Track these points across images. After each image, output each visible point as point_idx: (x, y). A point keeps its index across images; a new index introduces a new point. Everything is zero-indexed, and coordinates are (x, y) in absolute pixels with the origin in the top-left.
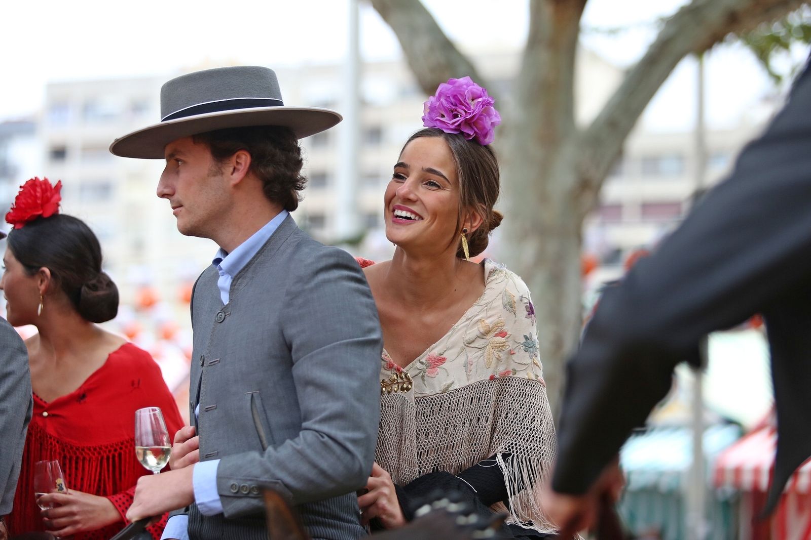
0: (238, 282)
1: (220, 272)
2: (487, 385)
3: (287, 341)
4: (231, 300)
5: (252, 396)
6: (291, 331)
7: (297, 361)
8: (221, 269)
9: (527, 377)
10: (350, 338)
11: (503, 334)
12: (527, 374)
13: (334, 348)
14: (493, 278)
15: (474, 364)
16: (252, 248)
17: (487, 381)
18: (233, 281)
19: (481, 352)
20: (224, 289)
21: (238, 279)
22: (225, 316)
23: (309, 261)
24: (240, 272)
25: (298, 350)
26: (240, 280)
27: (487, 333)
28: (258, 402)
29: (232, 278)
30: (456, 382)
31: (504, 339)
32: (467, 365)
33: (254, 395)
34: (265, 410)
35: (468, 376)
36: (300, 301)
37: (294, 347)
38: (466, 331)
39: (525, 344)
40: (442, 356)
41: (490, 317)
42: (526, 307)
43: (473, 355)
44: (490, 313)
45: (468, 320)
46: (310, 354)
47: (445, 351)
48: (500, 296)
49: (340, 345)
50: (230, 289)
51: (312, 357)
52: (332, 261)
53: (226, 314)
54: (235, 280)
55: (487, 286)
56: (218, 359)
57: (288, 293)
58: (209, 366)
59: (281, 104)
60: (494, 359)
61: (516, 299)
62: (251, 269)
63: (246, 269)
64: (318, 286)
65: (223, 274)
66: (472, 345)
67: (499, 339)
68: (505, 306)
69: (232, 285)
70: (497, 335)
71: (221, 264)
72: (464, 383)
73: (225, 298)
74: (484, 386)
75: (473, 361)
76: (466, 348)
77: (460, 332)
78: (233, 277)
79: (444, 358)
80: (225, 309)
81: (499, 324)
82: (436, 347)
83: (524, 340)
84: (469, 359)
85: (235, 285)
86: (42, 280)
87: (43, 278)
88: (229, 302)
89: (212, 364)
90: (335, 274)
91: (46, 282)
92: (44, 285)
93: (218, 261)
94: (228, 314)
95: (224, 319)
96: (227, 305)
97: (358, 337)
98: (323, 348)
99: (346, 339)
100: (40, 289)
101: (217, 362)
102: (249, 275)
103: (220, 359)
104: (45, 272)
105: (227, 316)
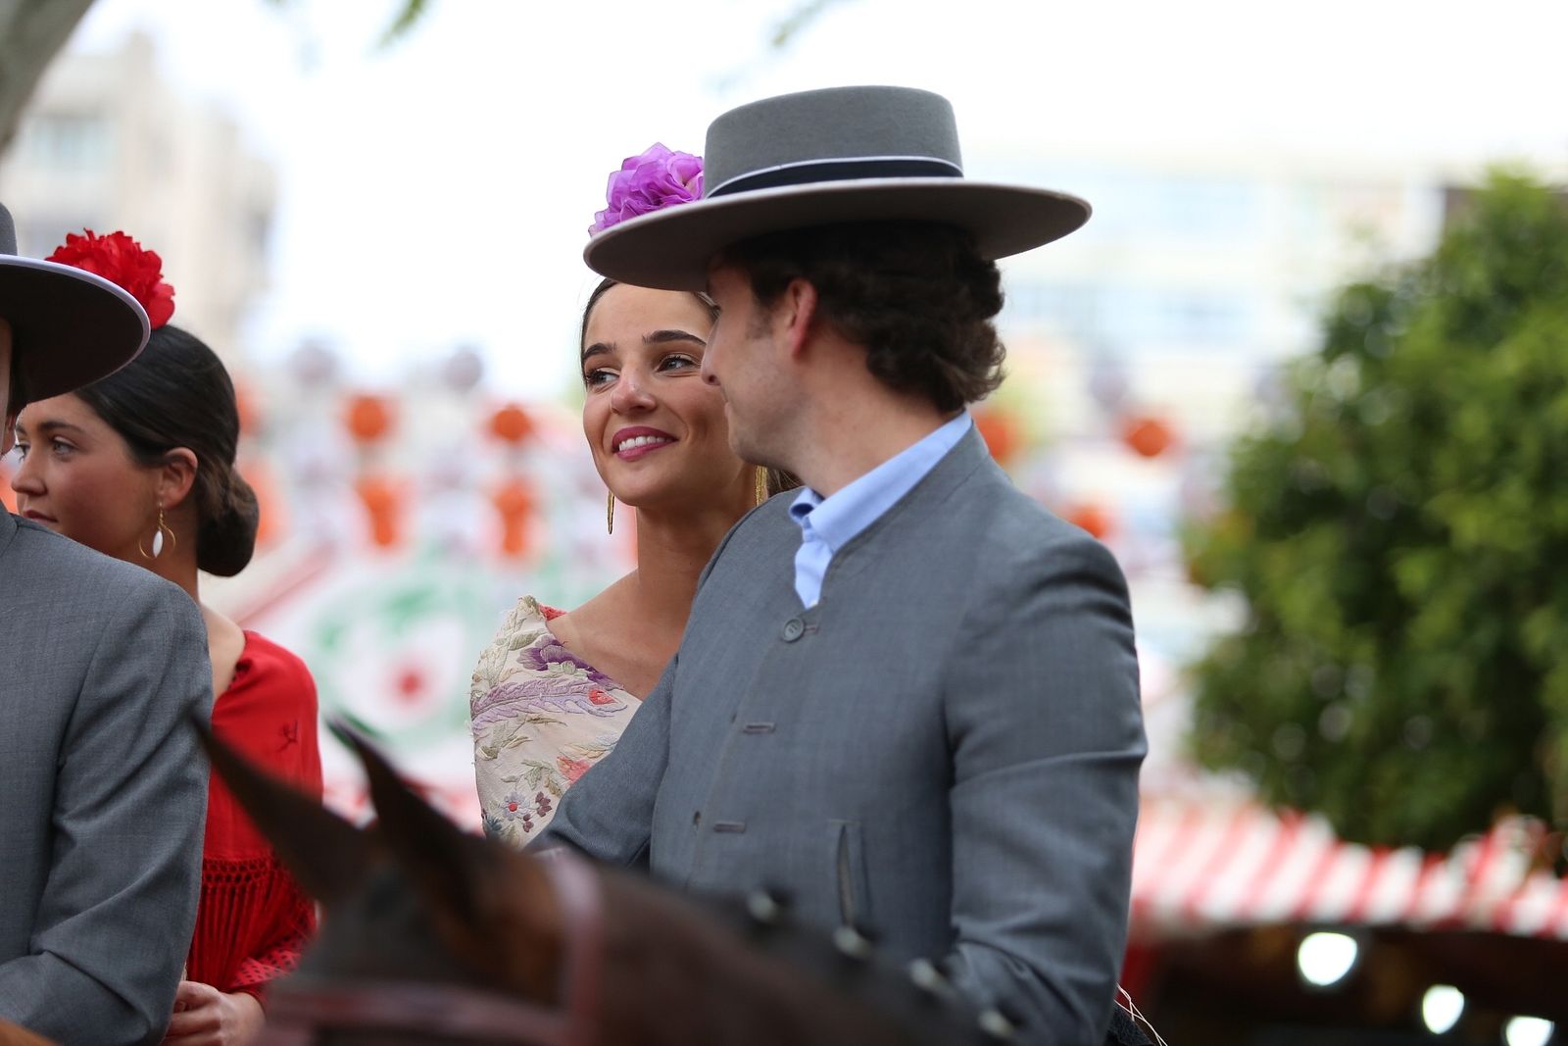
0: (846, 562)
1: (806, 533)
3: (952, 732)
4: (824, 598)
5: (843, 830)
6: (967, 710)
7: (966, 778)
8: (808, 526)
10: (1097, 749)
13: (1060, 767)
16: (884, 488)
18: (835, 557)
21: (848, 554)
22: (805, 630)
23: (1026, 555)
24: (854, 540)
25: (978, 751)
26: (850, 558)
28: (853, 848)
29: (832, 551)
33: (849, 830)
34: (865, 870)
36: (995, 644)
37: (968, 744)
46: (1001, 771)
49: (1074, 764)
50: (825, 574)
51: (1005, 779)
52: (1074, 564)
53: (808, 627)
54: (842, 555)
56: (772, 725)
57: (969, 623)
58: (745, 732)
59: (955, 173)
62: (879, 536)
63: (867, 535)
64: (1038, 618)
65: (813, 538)
69: (832, 566)
71: (812, 516)
73: (809, 592)
78: (835, 549)
80: (805, 617)
85: (837, 567)
86: (166, 476)
87: (169, 471)
88: (820, 602)
89: (753, 730)
90: (1075, 595)
91: (188, 481)
92: (181, 488)
93: (805, 509)
94: (813, 629)
95: (802, 636)
96: (813, 609)
97: (1111, 749)
98: (1035, 764)
99: (1086, 749)
100: (162, 498)
101: (765, 730)
102: (872, 548)
103: (776, 725)
104: (186, 460)
105: (811, 632)
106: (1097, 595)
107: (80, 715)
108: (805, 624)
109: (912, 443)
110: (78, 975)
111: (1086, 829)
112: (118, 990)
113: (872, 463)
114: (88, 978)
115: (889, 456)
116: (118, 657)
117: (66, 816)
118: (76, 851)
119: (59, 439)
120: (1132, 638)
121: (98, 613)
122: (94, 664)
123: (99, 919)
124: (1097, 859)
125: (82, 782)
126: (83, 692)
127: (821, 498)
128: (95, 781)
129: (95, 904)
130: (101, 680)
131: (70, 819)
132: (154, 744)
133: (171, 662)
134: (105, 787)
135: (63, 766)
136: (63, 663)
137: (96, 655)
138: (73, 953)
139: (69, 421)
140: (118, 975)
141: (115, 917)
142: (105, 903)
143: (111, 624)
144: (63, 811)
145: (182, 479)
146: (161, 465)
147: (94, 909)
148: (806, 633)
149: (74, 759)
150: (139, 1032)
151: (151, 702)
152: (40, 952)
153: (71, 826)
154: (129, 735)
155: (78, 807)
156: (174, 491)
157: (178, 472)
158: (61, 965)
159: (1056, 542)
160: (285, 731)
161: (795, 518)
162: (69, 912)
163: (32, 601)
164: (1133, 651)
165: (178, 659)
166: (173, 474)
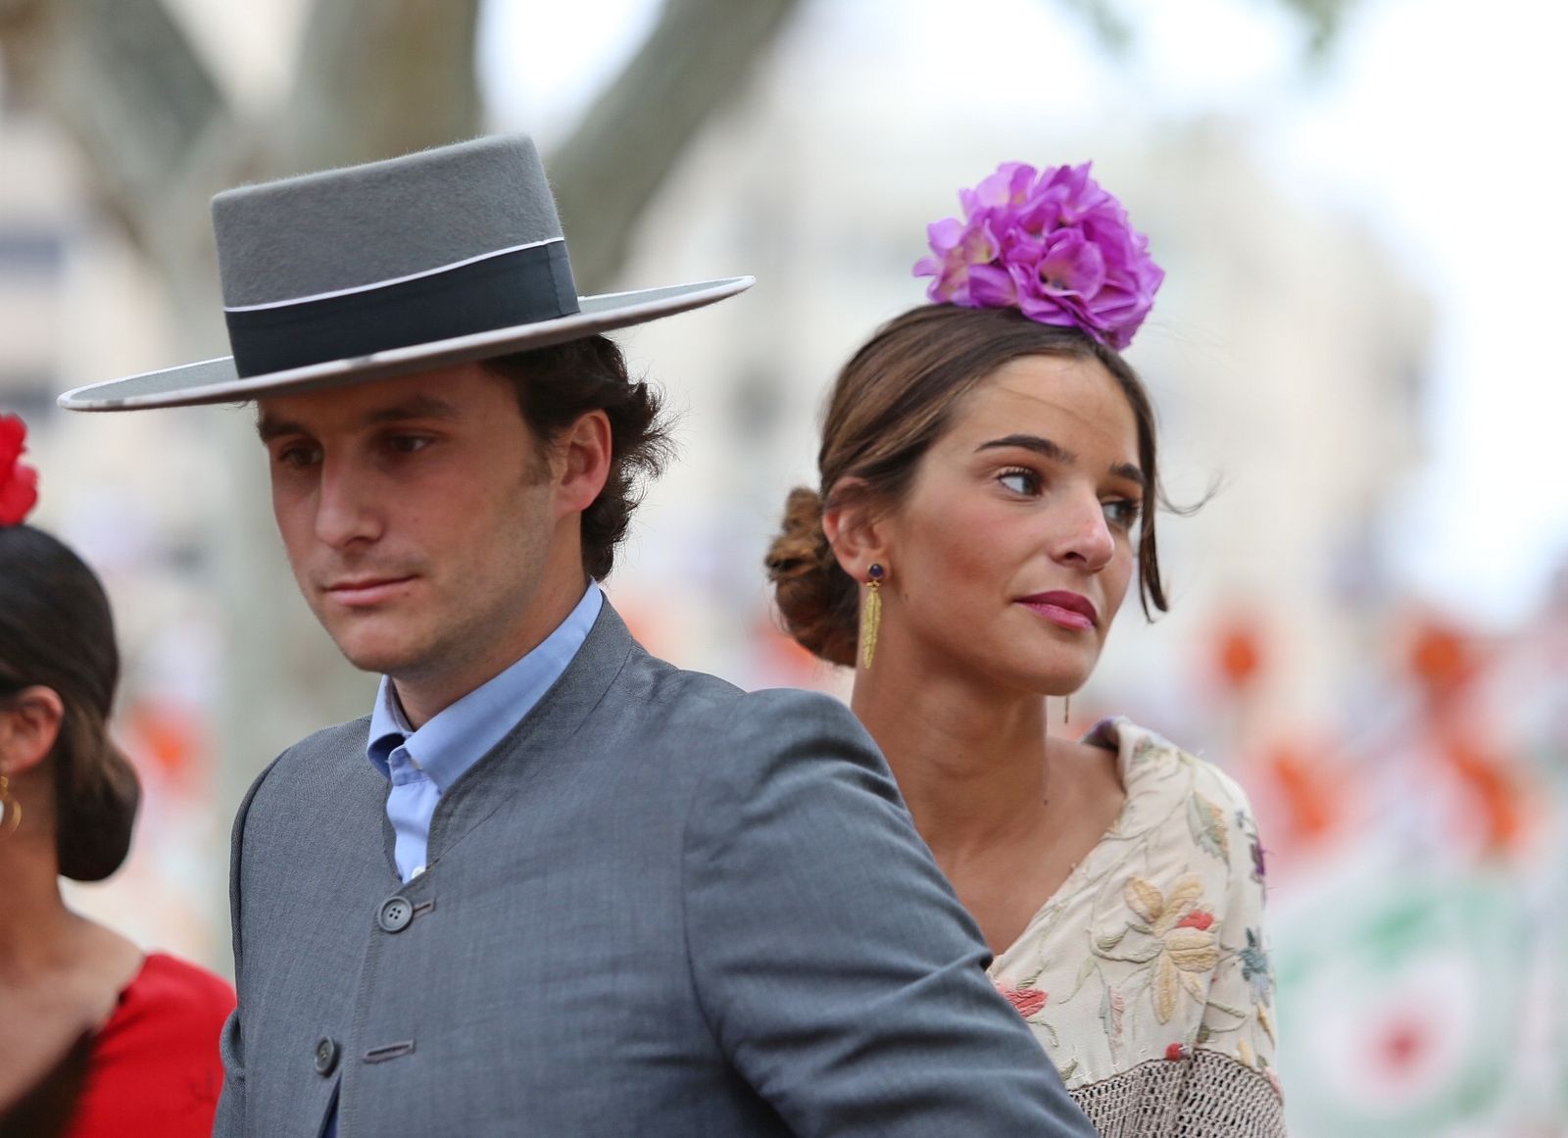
0: (461, 806)
2: (1159, 1076)
4: (433, 860)
8: (400, 763)
9: (1236, 1054)
11: (1200, 921)
12: (1239, 1047)
14: (1145, 767)
15: (1128, 1012)
17: (1158, 1065)
18: (444, 802)
19: (1144, 974)
20: (410, 828)
21: (465, 792)
22: (411, 911)
24: (469, 775)
26: (467, 801)
27: (1153, 916)
29: (439, 792)
30: (1083, 1064)
31: (1204, 936)
32: (1111, 1013)
35: (1114, 1046)
38: (1092, 916)
39: (1246, 955)
40: (1032, 988)
41: (1157, 871)
42: (1252, 846)
43: (1124, 981)
44: (1158, 860)
45: (1092, 882)
47: (1040, 972)
48: (1181, 812)
50: (433, 828)
53: (419, 906)
54: (451, 798)
55: (1132, 790)
58: (367, 1062)
60: (1183, 994)
61: (1228, 819)
62: (507, 766)
63: (489, 766)
65: (408, 779)
66: (1116, 953)
67: (1190, 934)
68: (1197, 839)
69: (439, 814)
70: (1183, 924)
72: (1106, 1070)
73: (411, 858)
74: (1151, 1079)
75: (1127, 1002)
76: (1102, 963)
77: (1076, 920)
78: (444, 790)
79: (1041, 993)
80: (410, 892)
81: (1185, 889)
82: (1010, 962)
83: (1244, 944)
84: (1113, 995)
85: (450, 815)
86: (15, 728)
87: (20, 722)
88: (427, 867)
89: (382, 1056)
91: (46, 735)
92: (37, 744)
94: (426, 906)
95: (412, 918)
100: (8, 757)
101: (400, 1052)
102: (497, 782)
103: (416, 1042)
104: (46, 705)
105: (426, 911)
108: (413, 903)
145: (38, 735)
146: (12, 710)
148: (418, 913)
156: (28, 749)
157: (33, 723)
166: (27, 725)
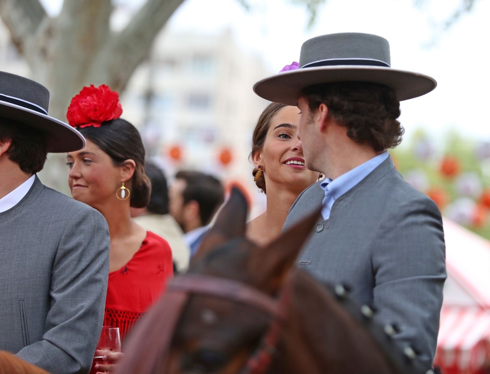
0: (339, 204)
1: (326, 193)
3: (375, 267)
4: (331, 217)
6: (379, 259)
7: (379, 284)
8: (327, 190)
10: (427, 274)
13: (414, 281)
16: (354, 177)
20: (327, 207)
22: (324, 228)
23: (404, 203)
24: (343, 196)
25: (383, 275)
26: (341, 202)
29: (334, 199)
36: (391, 235)
37: (380, 271)
46: (392, 282)
49: (419, 280)
50: (332, 208)
51: (394, 284)
52: (422, 207)
53: (325, 227)
54: (337, 201)
56: (310, 262)
57: (382, 227)
58: (300, 264)
62: (352, 195)
64: (408, 226)
65: (328, 195)
69: (334, 205)
73: (326, 214)
78: (336, 199)
80: (324, 223)
85: (336, 205)
86: (124, 170)
87: (125, 168)
88: (329, 218)
89: (303, 264)
90: (422, 218)
91: (132, 172)
92: (130, 174)
93: (325, 185)
94: (326, 228)
95: (322, 230)
96: (327, 220)
97: (433, 275)
98: (405, 279)
99: (424, 275)
100: (123, 178)
101: (307, 264)
102: (349, 199)
103: (311, 262)
104: (131, 164)
105: (326, 229)
106: (430, 219)
107: (58, 255)
108: (324, 226)
109: (365, 162)
110: (56, 348)
111: (423, 304)
112: (69, 353)
113: (350, 168)
114: (59, 349)
115: (356, 166)
116: (71, 235)
117: (53, 292)
118: (56, 304)
119: (86, 159)
120: (443, 235)
121: (66, 219)
122: (63, 237)
123: (63, 328)
124: (427, 315)
125: (59, 280)
126: (59, 247)
127: (331, 180)
128: (63, 279)
129: (63, 323)
130: (65, 243)
131: (54, 293)
132: (85, 266)
133: (92, 237)
134: (66, 281)
135: (53, 274)
136: (53, 237)
137: (64, 234)
138: (53, 340)
139: (90, 151)
140: (70, 349)
141: (70, 328)
142: (65, 322)
143: (69, 223)
144: (53, 290)
145: (130, 172)
146: (123, 166)
147: (61, 324)
148: (324, 229)
149: (56, 271)
150: (77, 368)
151: (83, 251)
152: (43, 339)
153: (54, 295)
154: (75, 263)
155: (57, 289)
156: (128, 175)
157: (128, 168)
158: (49, 344)
159: (415, 199)
160: (159, 267)
161: (322, 188)
162: (54, 325)
163: (45, 215)
164: (443, 240)
165: (95, 236)
166: (127, 169)
